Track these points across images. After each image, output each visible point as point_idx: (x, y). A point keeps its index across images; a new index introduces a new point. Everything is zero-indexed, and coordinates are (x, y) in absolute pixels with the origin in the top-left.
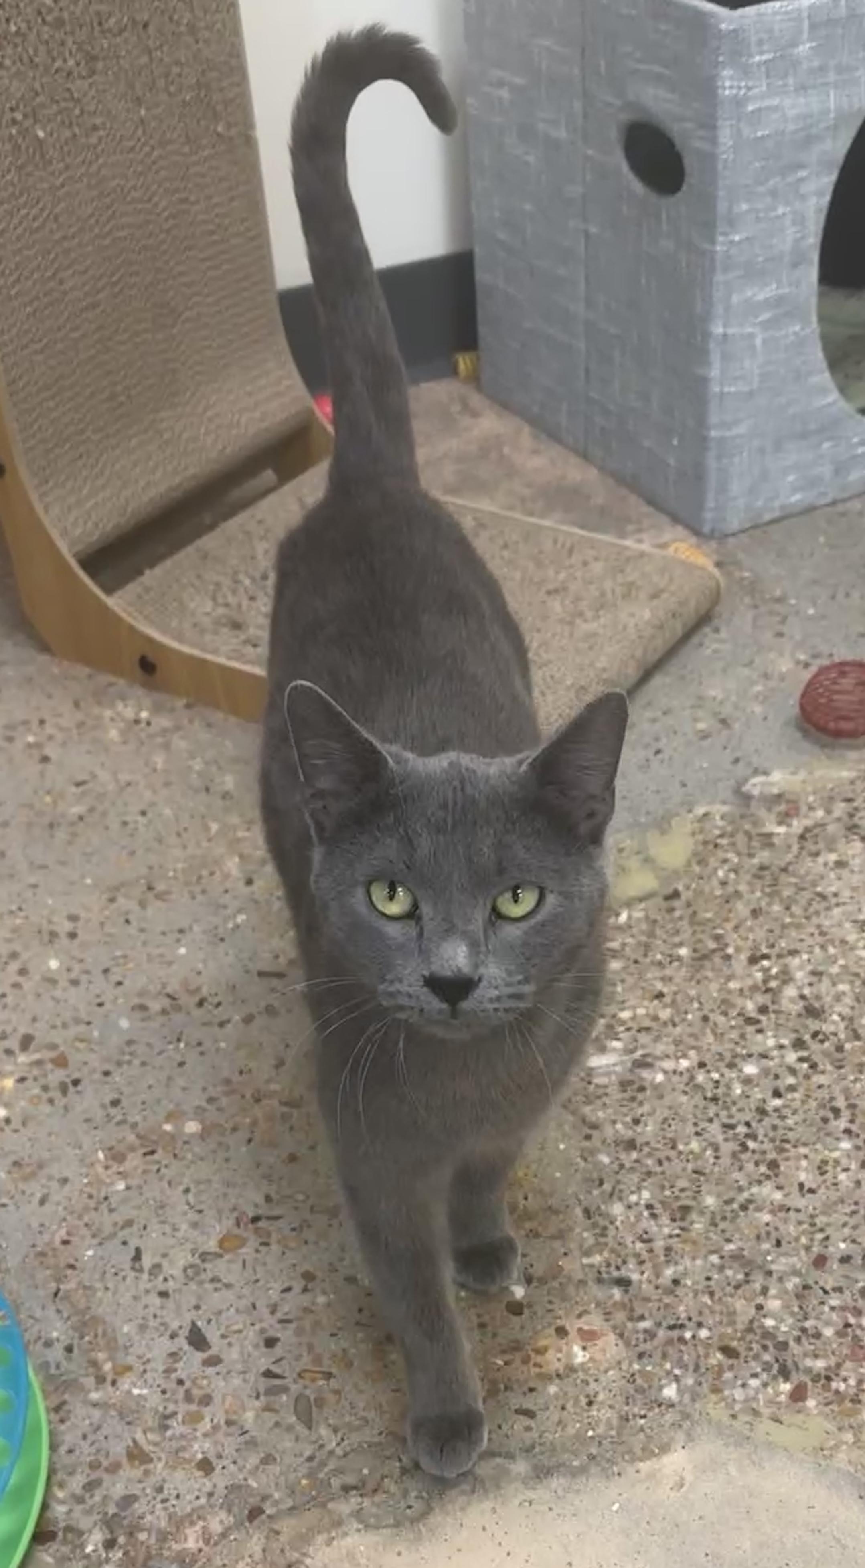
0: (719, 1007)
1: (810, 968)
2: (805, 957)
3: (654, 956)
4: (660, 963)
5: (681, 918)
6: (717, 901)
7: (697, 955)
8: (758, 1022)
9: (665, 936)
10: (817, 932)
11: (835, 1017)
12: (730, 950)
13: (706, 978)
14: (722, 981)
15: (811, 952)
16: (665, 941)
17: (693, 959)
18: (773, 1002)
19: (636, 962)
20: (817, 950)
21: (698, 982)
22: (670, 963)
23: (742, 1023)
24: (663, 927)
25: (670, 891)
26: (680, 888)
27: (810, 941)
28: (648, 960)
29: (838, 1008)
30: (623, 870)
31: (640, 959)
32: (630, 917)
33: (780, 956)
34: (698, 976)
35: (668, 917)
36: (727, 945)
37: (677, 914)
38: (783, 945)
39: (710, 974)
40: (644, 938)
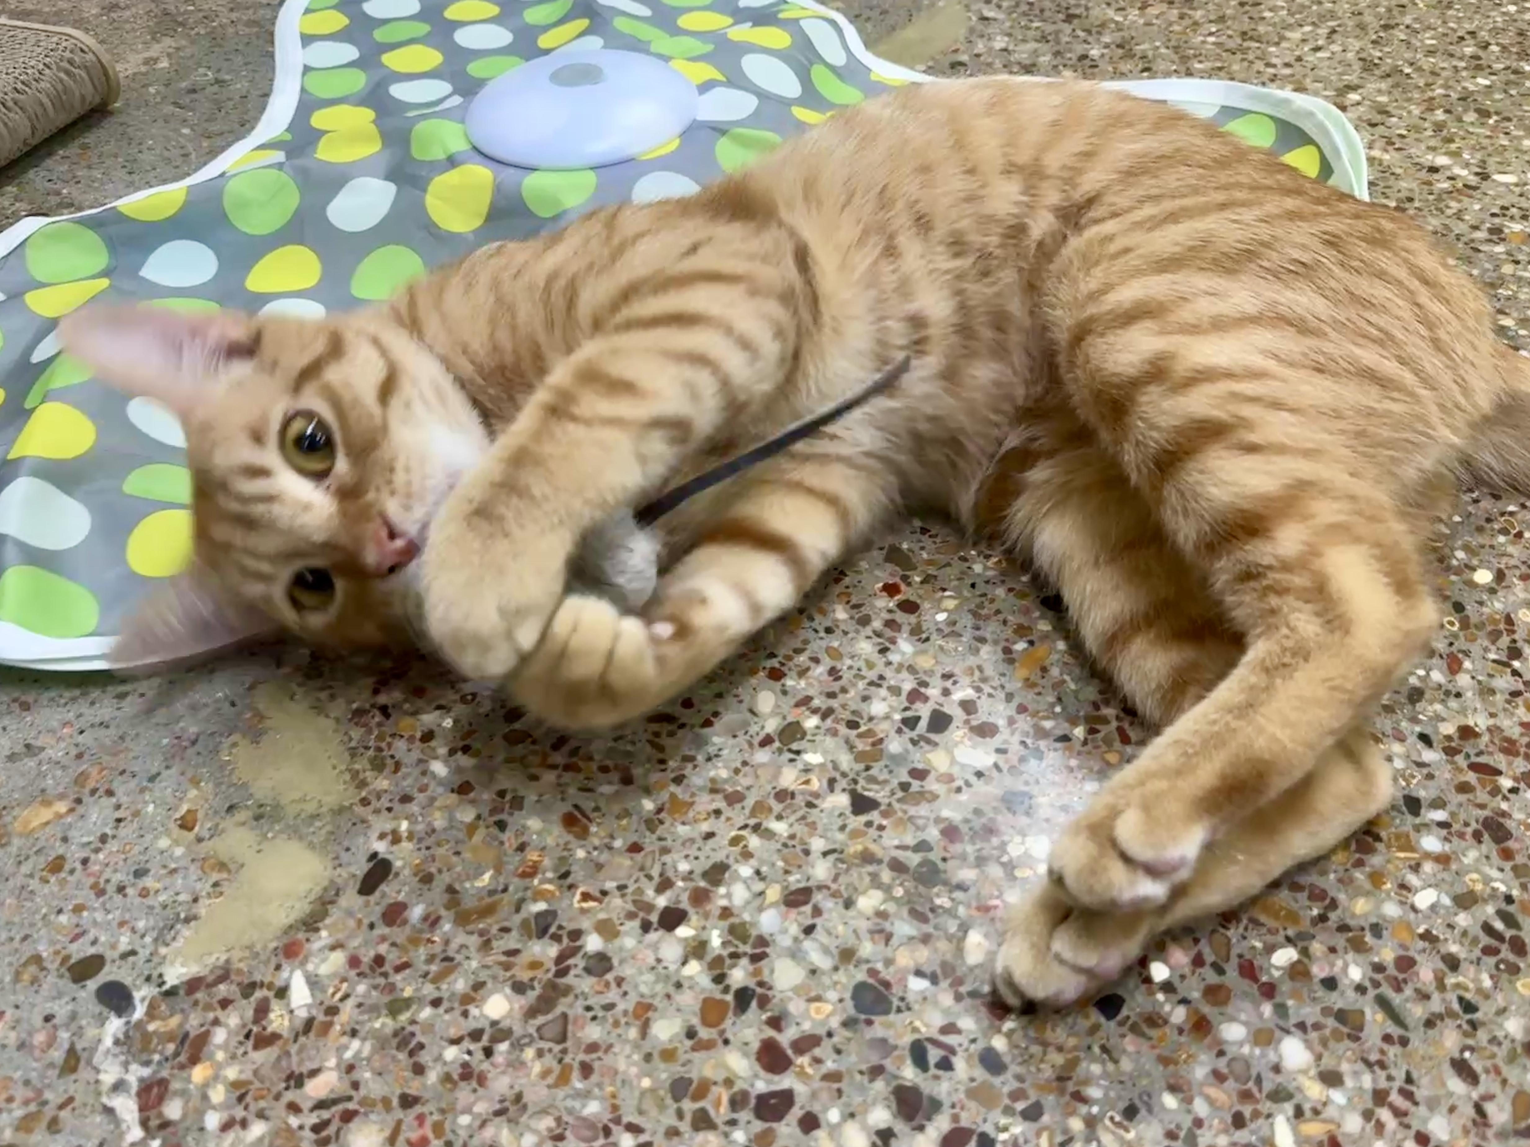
0: (680, 1115)
1: (774, 893)
2: (745, 871)
3: (439, 1058)
4: (467, 1073)
5: (432, 921)
6: (478, 837)
7: (532, 995)
8: (786, 1098)
9: (429, 990)
10: (719, 803)
11: (917, 985)
12: (593, 943)
13: (593, 1048)
14: (633, 1033)
15: (747, 855)
16: (436, 1003)
17: (531, 1013)
18: (775, 1023)
19: (408, 1101)
20: (754, 842)
21: (586, 1070)
22: (488, 1052)
23: (758, 1126)
24: (405, 966)
25: (361, 868)
26: (381, 847)
27: (726, 832)
28: (432, 1077)
29: (905, 959)
30: (222, 866)
31: (414, 1088)
32: (314, 983)
33: (700, 897)
34: (575, 1058)
35: (400, 934)
36: (576, 934)
37: (416, 912)
38: (684, 867)
39: (594, 1032)
40: (383, 1023)
